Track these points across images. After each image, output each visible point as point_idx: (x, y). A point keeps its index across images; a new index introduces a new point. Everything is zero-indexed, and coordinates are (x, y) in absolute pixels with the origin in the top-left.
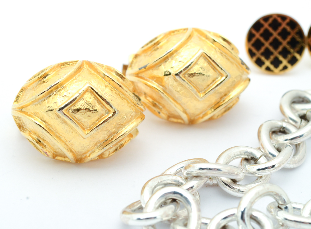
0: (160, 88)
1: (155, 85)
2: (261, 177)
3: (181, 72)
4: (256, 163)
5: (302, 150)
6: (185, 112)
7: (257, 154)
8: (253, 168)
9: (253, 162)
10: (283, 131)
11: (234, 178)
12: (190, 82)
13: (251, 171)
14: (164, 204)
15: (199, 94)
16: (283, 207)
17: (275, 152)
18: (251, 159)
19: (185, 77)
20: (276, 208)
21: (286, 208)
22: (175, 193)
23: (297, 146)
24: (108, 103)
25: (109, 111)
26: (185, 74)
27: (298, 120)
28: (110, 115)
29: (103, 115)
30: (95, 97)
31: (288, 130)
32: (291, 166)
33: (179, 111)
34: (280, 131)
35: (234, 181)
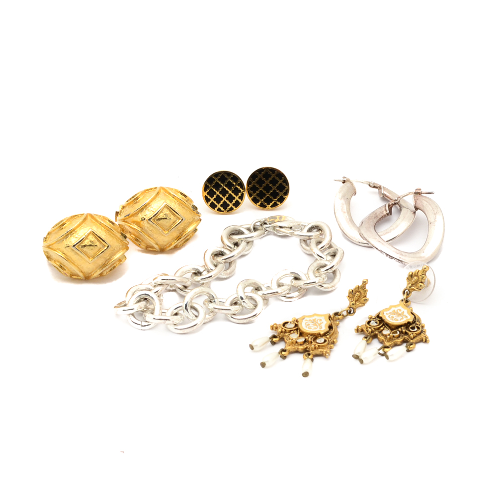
0: (139, 229)
1: (136, 227)
2: (203, 284)
3: (152, 218)
4: (201, 275)
5: (233, 266)
6: (157, 244)
7: (201, 270)
8: (198, 278)
9: (199, 274)
10: (221, 254)
11: (184, 284)
12: (158, 224)
13: (197, 280)
14: (139, 301)
15: (164, 232)
16: (213, 301)
17: (213, 268)
18: (197, 273)
19: (154, 221)
20: (208, 302)
21: (215, 301)
22: (146, 294)
23: (230, 263)
24: (104, 241)
25: (105, 246)
26: (154, 219)
27: (232, 246)
28: (106, 248)
29: (101, 248)
30: (95, 237)
31: (225, 253)
32: (225, 277)
33: (153, 243)
34: (220, 254)
35: (185, 287)
